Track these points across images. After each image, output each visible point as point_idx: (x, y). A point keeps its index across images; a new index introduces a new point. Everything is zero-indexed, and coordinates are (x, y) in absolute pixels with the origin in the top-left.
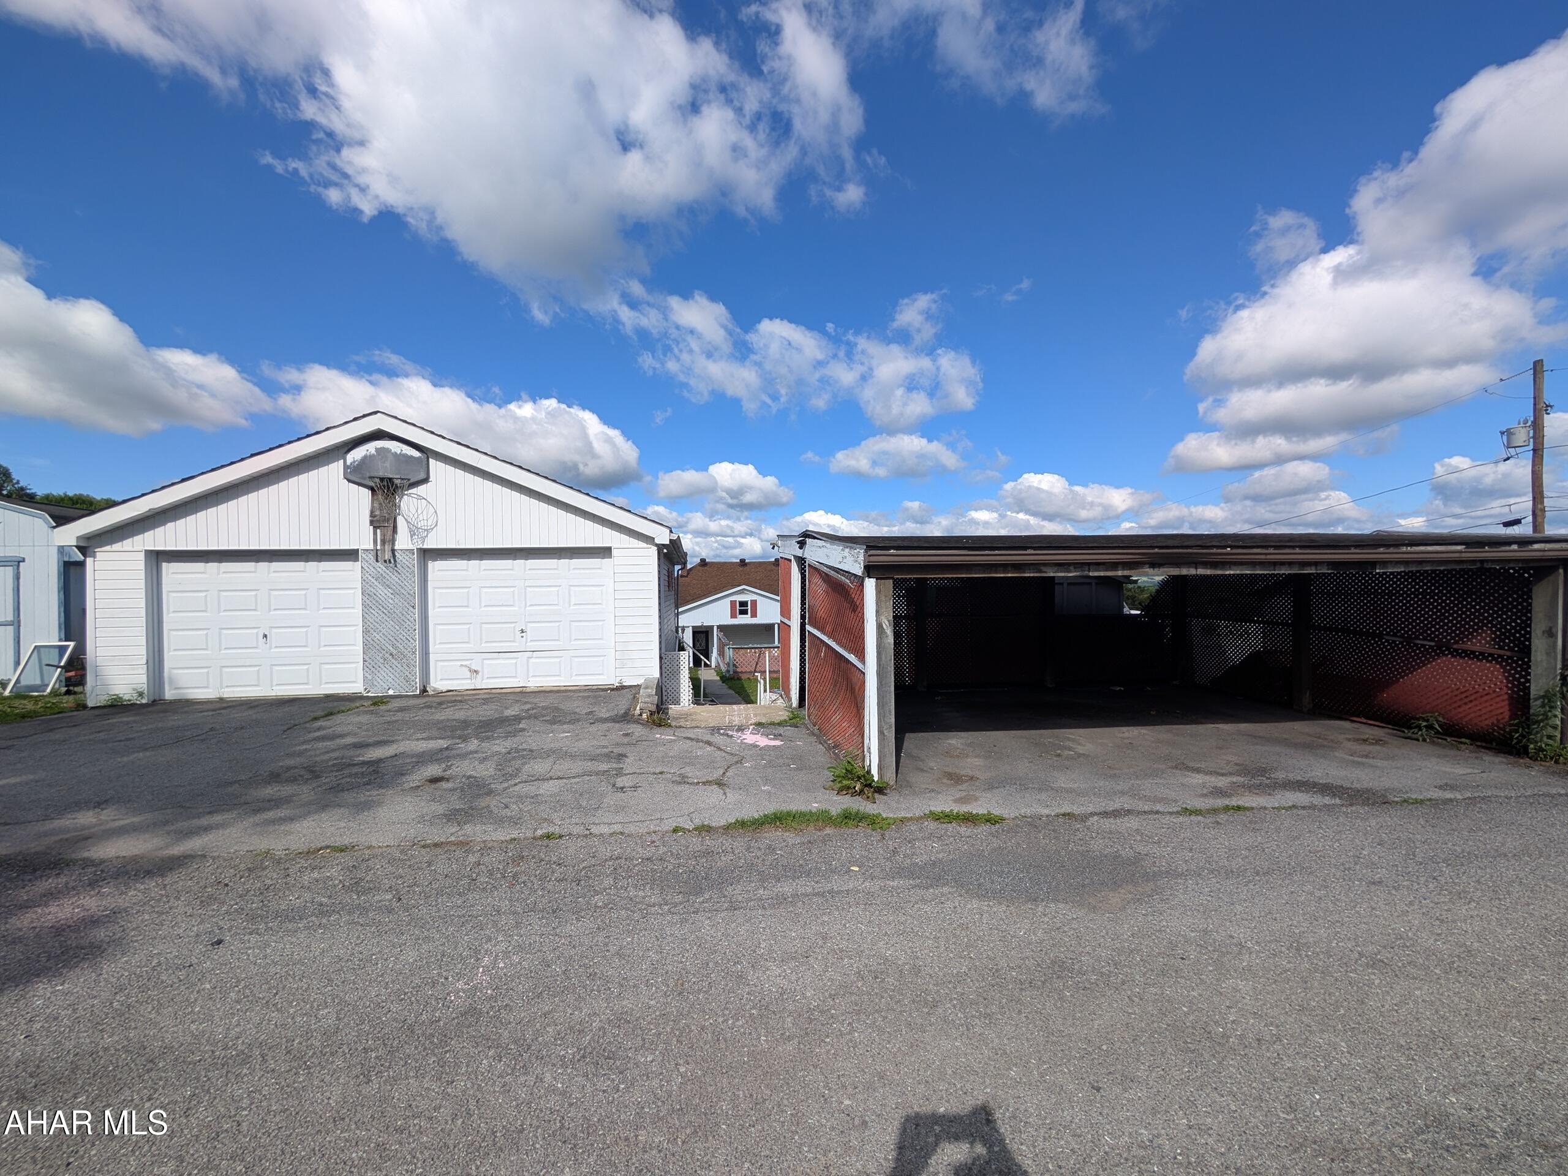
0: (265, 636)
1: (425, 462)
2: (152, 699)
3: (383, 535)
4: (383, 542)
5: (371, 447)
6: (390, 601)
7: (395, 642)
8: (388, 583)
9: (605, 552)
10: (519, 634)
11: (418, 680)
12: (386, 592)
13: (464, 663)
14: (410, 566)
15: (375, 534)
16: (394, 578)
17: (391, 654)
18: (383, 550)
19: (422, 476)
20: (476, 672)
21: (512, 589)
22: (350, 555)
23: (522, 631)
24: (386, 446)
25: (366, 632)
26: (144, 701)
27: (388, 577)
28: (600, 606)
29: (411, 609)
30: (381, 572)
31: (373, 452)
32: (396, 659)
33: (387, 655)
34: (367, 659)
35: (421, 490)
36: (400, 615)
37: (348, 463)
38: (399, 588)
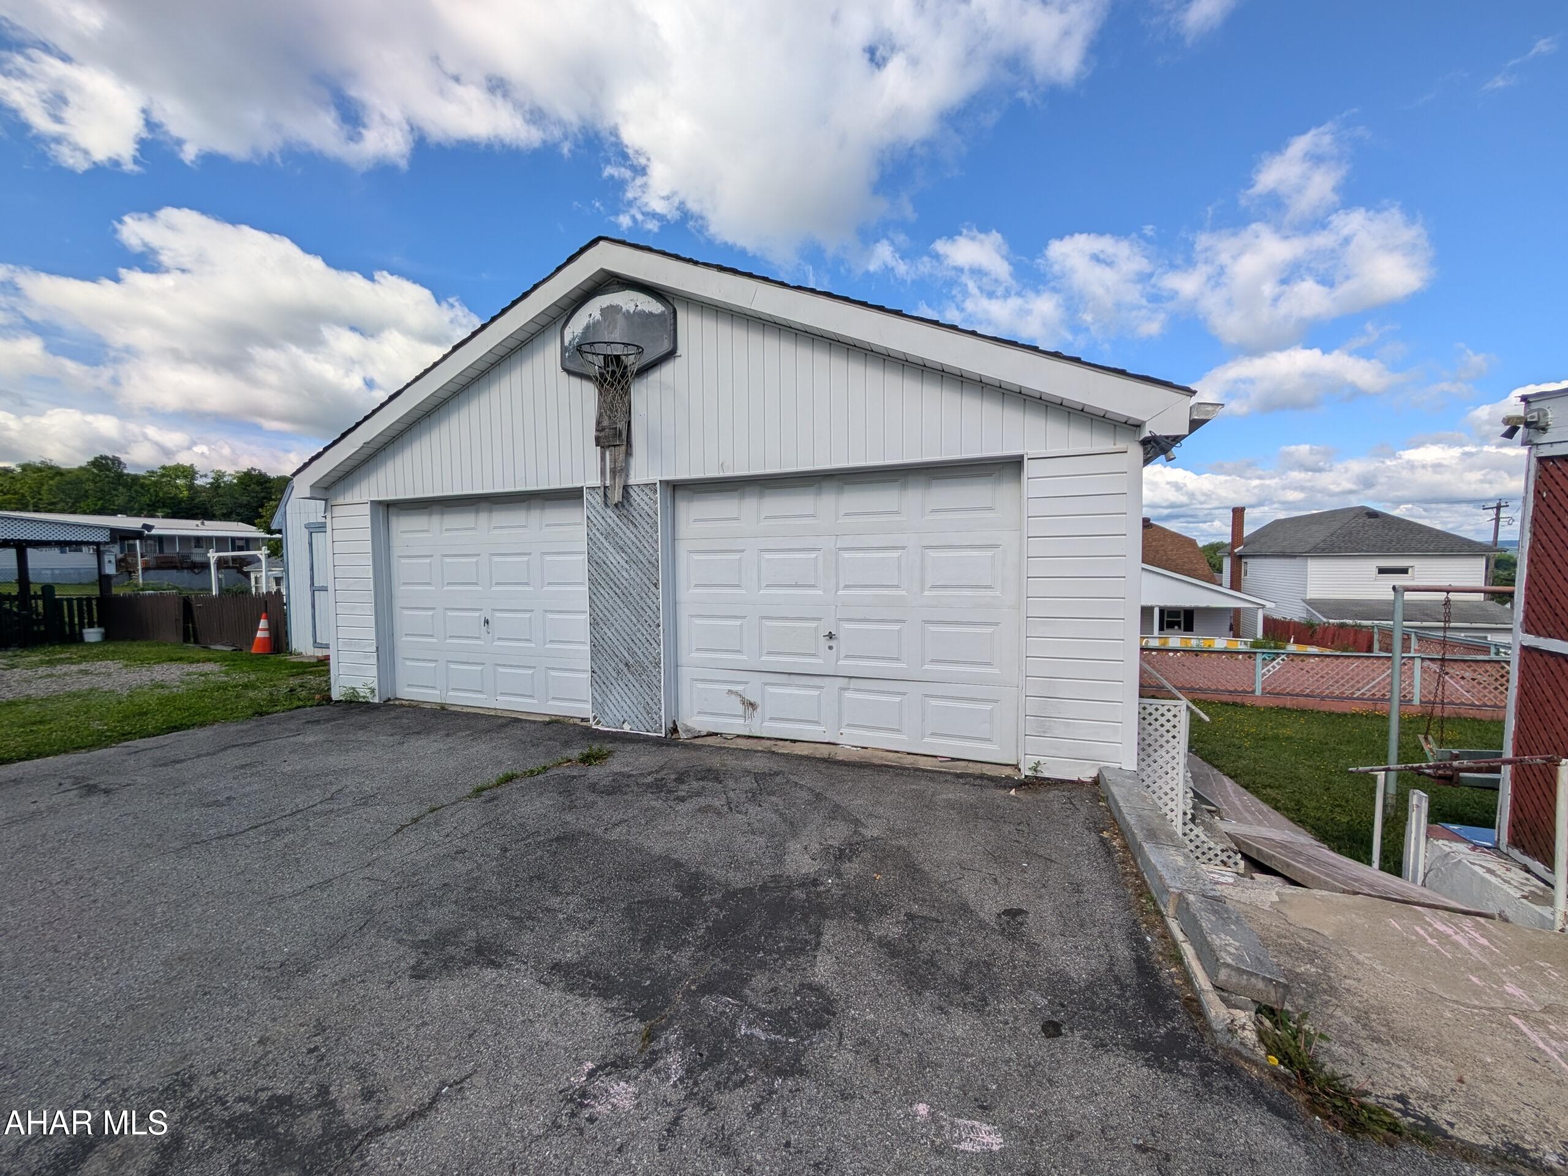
0: (487, 622)
1: (670, 321)
2: (385, 698)
3: (614, 461)
4: (614, 472)
5: (593, 310)
6: (624, 573)
7: (632, 645)
8: (621, 543)
9: (1013, 465)
10: (824, 643)
11: (663, 713)
12: (618, 558)
13: (734, 688)
14: (651, 513)
15: (603, 459)
16: (627, 534)
17: (627, 665)
18: (613, 486)
19: (666, 347)
20: (752, 705)
21: (813, 555)
22: (571, 496)
23: (831, 636)
24: (614, 303)
25: (594, 624)
26: (376, 700)
27: (621, 534)
28: (989, 593)
29: (653, 588)
30: (613, 525)
31: (597, 315)
32: (633, 674)
33: (622, 666)
34: (597, 670)
35: (666, 371)
36: (638, 598)
37: (566, 343)
38: (636, 551)
